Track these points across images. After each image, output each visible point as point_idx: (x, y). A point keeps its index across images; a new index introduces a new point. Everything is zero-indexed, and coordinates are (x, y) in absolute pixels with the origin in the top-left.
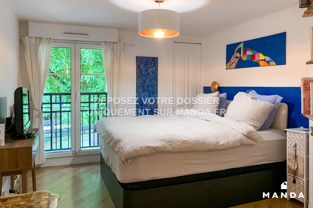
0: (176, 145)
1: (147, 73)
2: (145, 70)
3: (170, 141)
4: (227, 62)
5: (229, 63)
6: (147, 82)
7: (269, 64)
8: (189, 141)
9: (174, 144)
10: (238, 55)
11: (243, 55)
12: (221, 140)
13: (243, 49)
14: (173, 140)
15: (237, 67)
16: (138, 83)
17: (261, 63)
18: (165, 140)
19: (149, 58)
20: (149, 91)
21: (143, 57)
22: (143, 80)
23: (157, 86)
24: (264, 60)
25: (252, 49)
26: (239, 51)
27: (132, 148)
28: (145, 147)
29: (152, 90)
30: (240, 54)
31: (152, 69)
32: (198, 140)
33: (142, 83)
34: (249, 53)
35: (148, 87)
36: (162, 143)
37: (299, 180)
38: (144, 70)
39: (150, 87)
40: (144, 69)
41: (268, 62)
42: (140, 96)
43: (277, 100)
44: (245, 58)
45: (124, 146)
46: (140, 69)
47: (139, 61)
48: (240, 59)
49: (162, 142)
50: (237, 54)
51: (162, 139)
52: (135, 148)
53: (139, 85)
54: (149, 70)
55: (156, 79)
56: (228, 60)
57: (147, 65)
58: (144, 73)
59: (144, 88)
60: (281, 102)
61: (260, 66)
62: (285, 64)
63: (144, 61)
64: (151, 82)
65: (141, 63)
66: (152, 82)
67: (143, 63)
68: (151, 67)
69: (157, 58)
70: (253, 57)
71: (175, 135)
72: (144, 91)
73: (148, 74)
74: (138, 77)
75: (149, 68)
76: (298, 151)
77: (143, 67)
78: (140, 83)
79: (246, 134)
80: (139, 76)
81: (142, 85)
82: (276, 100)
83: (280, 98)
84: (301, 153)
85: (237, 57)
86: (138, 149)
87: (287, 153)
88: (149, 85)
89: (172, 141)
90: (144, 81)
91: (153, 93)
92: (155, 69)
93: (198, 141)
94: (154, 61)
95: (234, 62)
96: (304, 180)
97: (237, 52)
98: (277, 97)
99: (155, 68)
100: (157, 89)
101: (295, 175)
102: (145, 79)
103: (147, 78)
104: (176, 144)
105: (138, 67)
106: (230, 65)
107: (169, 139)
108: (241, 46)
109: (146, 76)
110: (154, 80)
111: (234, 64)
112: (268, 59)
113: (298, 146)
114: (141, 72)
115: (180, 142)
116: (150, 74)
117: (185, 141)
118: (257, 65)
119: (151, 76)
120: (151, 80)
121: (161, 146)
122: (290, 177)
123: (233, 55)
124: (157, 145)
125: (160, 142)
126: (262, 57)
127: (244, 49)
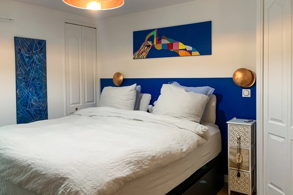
0: (146, 165)
1: (31, 61)
2: (29, 57)
3: (138, 162)
4: (135, 51)
5: (138, 52)
6: (32, 73)
7: (191, 54)
8: (157, 156)
9: (143, 164)
10: (150, 43)
11: (157, 44)
12: (182, 145)
13: (157, 37)
14: (140, 159)
15: (148, 57)
16: (18, 76)
17: (180, 53)
18: (133, 162)
19: (33, 40)
20: (35, 86)
21: (26, 39)
22: (26, 70)
23: (46, 79)
24: (185, 50)
25: (168, 37)
26: (151, 39)
27: (95, 189)
28: (113, 181)
29: (39, 84)
30: (153, 42)
31: (38, 55)
32: (165, 151)
33: (25, 74)
34: (165, 41)
35: (33, 80)
36: (130, 168)
37: (245, 173)
38: (26, 57)
39: (36, 80)
40: (28, 55)
41: (190, 52)
42: (22, 93)
43: (209, 92)
44: (159, 47)
45: (79, 189)
46: (21, 55)
47: (20, 44)
48: (153, 47)
49: (130, 166)
50: (148, 42)
51: (127, 161)
52: (99, 188)
53: (20, 78)
54: (34, 57)
55: (44, 68)
56: (136, 48)
57: (31, 49)
58: (28, 61)
59: (27, 81)
60: (213, 94)
61: (179, 56)
62: (211, 54)
63: (27, 44)
64: (38, 73)
65: (23, 47)
66: (40, 74)
67: (26, 47)
68: (36, 52)
69: (45, 41)
70: (170, 46)
71: (140, 151)
72: (27, 85)
73: (33, 62)
74: (18, 67)
75: (34, 54)
76: (242, 144)
77: (26, 53)
78: (22, 75)
79: (202, 133)
80: (20, 66)
81: (24, 78)
82: (207, 92)
83: (212, 90)
84: (247, 145)
85: (149, 46)
86: (105, 187)
87: (229, 146)
88: (35, 78)
89: (141, 161)
90: (27, 73)
91: (41, 88)
92: (42, 56)
93: (165, 153)
94: (41, 45)
95: (144, 51)
96: (250, 172)
97: (149, 40)
98: (208, 88)
99: (42, 54)
100: (46, 82)
101: (239, 168)
102: (29, 70)
103: (31, 68)
104: (146, 163)
105: (18, 52)
106: (139, 55)
107: (136, 159)
108: (154, 33)
109: (30, 65)
110: (42, 71)
111: (144, 54)
112: (189, 48)
113: (242, 138)
114: (23, 60)
115: (149, 160)
116: (35, 63)
117: (154, 157)
118: (176, 54)
119: (37, 65)
120: (37, 71)
121: (131, 172)
122: (233, 171)
123: (144, 44)
124: (127, 174)
125: (128, 167)
126: (181, 46)
127: (159, 37)
